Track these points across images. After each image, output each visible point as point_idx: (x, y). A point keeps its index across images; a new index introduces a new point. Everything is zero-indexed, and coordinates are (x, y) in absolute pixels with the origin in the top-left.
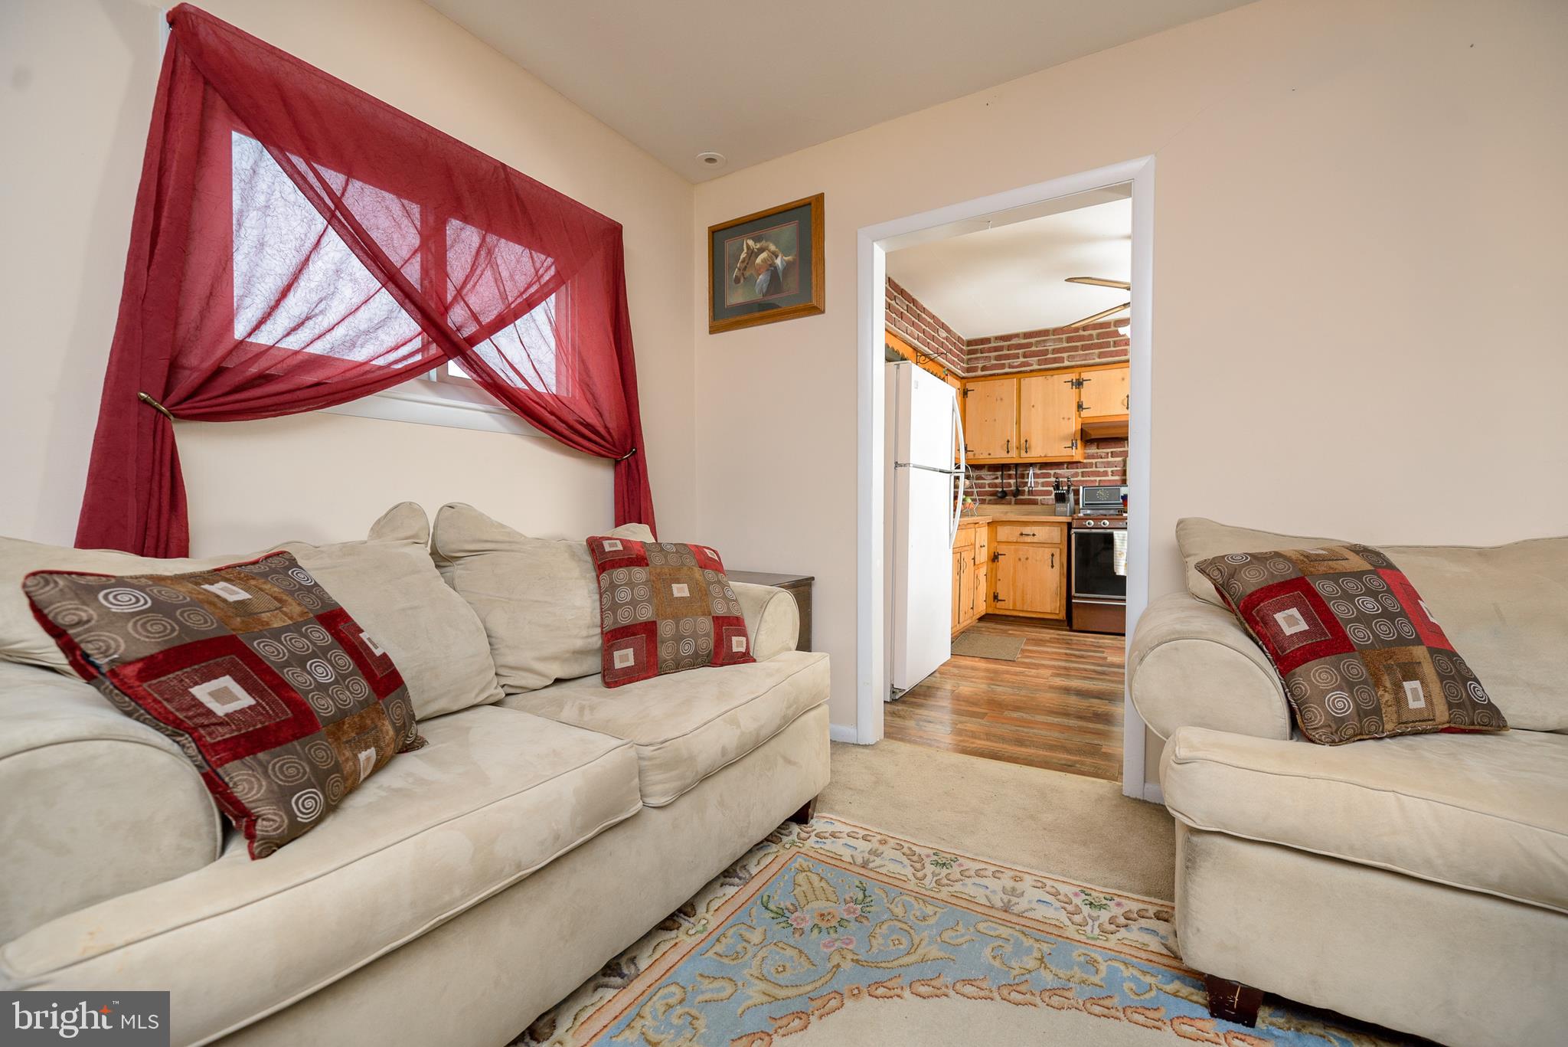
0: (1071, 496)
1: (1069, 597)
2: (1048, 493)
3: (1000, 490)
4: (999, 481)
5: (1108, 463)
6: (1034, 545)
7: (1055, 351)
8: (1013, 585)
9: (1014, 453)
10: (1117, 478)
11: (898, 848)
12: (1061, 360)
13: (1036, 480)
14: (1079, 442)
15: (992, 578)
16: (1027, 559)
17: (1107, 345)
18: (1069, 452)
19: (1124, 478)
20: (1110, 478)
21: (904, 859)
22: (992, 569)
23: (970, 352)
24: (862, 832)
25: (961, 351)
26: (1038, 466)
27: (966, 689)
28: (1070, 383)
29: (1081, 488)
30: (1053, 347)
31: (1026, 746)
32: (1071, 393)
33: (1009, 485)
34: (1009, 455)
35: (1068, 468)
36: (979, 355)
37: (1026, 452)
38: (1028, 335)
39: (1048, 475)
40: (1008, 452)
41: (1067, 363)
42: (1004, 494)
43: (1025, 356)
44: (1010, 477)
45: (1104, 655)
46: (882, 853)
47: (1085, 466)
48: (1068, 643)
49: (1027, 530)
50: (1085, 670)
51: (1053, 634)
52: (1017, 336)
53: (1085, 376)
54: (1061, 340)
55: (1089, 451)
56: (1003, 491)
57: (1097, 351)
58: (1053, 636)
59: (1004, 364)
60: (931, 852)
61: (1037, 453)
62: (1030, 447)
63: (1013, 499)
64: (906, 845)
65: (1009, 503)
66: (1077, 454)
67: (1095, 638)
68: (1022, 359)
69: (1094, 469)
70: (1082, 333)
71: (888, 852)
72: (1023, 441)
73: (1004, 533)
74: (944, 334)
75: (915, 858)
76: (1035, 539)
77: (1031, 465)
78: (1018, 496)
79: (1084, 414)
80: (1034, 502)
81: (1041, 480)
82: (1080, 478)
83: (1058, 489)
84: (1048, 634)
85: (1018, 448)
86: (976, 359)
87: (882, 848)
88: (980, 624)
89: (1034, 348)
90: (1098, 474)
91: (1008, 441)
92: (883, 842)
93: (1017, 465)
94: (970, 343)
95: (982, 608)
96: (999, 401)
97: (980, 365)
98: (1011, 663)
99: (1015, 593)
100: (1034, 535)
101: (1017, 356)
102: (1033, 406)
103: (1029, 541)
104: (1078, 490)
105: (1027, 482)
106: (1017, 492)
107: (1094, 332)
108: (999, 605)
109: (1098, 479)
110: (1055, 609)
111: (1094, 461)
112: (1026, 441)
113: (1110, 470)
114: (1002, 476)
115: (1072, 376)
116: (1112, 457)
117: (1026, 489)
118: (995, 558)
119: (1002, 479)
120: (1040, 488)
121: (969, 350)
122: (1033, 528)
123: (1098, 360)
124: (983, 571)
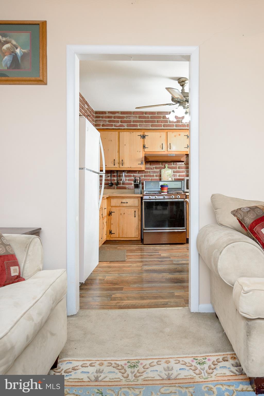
0: (141, 185)
1: (142, 230)
2: (131, 184)
3: (110, 182)
4: (109, 178)
5: (154, 171)
6: (127, 207)
7: (134, 121)
8: (118, 226)
9: (117, 165)
10: (158, 178)
11: (110, 365)
12: (137, 126)
13: (126, 178)
14: (144, 162)
15: (109, 223)
16: (124, 214)
17: (154, 122)
18: (140, 166)
19: (160, 178)
20: (155, 178)
21: (115, 370)
22: (109, 219)
23: (97, 117)
24: (88, 363)
25: (93, 116)
26: (126, 172)
27: (109, 277)
28: (140, 136)
29: (144, 182)
30: (133, 120)
31: (145, 299)
32: (140, 140)
33: (114, 180)
34: (115, 166)
35: (139, 173)
36: (101, 119)
37: (122, 165)
38: (123, 113)
39: (130, 176)
40: (114, 165)
41: (139, 127)
42: (112, 184)
43: (121, 122)
44: (114, 176)
45: (159, 253)
46: (103, 370)
47: (145, 172)
48: (142, 250)
49: (124, 201)
50: (155, 261)
51: (137, 247)
52: (118, 112)
53: (146, 134)
54: (136, 117)
55: (147, 166)
56: (111, 183)
57: (151, 124)
58: (136, 248)
59: (112, 124)
60: (126, 362)
61: (127, 166)
62: (124, 163)
63: (116, 186)
64: (113, 362)
65: (114, 188)
66: (143, 167)
67: (153, 247)
68: (120, 123)
69: (149, 174)
70: (144, 115)
71: (106, 369)
72: (121, 160)
73: (114, 202)
74: (87, 107)
75: (120, 367)
76: (127, 205)
77: (124, 171)
78: (118, 185)
79: (146, 150)
80: (125, 188)
81: (128, 178)
82: (143, 178)
83: (136, 182)
84: (134, 247)
85: (119, 163)
86: (100, 120)
87: (102, 368)
88: (104, 246)
89: (125, 119)
90: (150, 176)
91: (114, 160)
92: (101, 364)
93: (117, 171)
94: (96, 113)
95: (105, 239)
96: (110, 141)
97: (101, 124)
98: (124, 262)
99: (119, 230)
100: (127, 203)
101: (118, 122)
102: (125, 145)
103: (125, 205)
104: (143, 183)
105: (122, 179)
106: (118, 184)
107: (150, 116)
108: (112, 235)
109: (151, 178)
110: (136, 236)
111: (149, 170)
112: (122, 160)
113: (155, 174)
114: (111, 175)
115: (141, 133)
116: (156, 169)
117: (121, 182)
118: (110, 214)
119: (111, 177)
120: (127, 182)
121: (96, 116)
122: (127, 199)
123: (151, 128)
124: (105, 220)
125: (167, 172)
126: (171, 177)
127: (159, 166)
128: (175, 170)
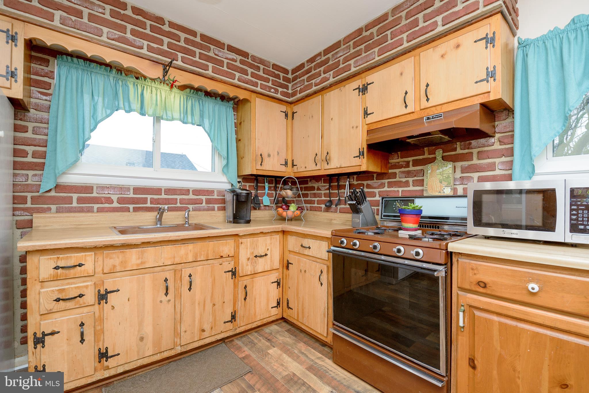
6: (309, 258)
7: (345, 60)
12: (349, 68)
14: (365, 150)
15: (286, 285)
16: (305, 271)
18: (357, 161)
19: (422, 188)
22: (286, 276)
28: (358, 90)
30: (343, 57)
34: (317, 167)
35: (376, 180)
36: (298, 80)
37: (327, 164)
38: (328, 50)
40: (316, 164)
41: (352, 70)
42: (331, 204)
43: (324, 73)
47: (390, 176)
53: (369, 80)
54: (349, 47)
56: (330, 201)
59: (312, 83)
62: (329, 159)
66: (363, 163)
68: (323, 76)
69: (397, 179)
70: (364, 34)
73: (292, 243)
76: (310, 253)
82: (385, 189)
85: (323, 160)
86: (296, 84)
89: (330, 63)
90: (399, 184)
91: (316, 154)
94: (293, 72)
96: (312, 119)
97: (298, 89)
99: (298, 304)
100: (309, 248)
102: (333, 119)
103: (307, 253)
107: (375, 29)
109: (401, 189)
110: (324, 331)
111: (397, 171)
112: (327, 153)
115: (359, 82)
118: (287, 265)
121: (293, 78)
122: (309, 241)
123: (377, 59)
125: (441, 170)
126: (452, 184)
127: (421, 157)
128: (466, 164)
